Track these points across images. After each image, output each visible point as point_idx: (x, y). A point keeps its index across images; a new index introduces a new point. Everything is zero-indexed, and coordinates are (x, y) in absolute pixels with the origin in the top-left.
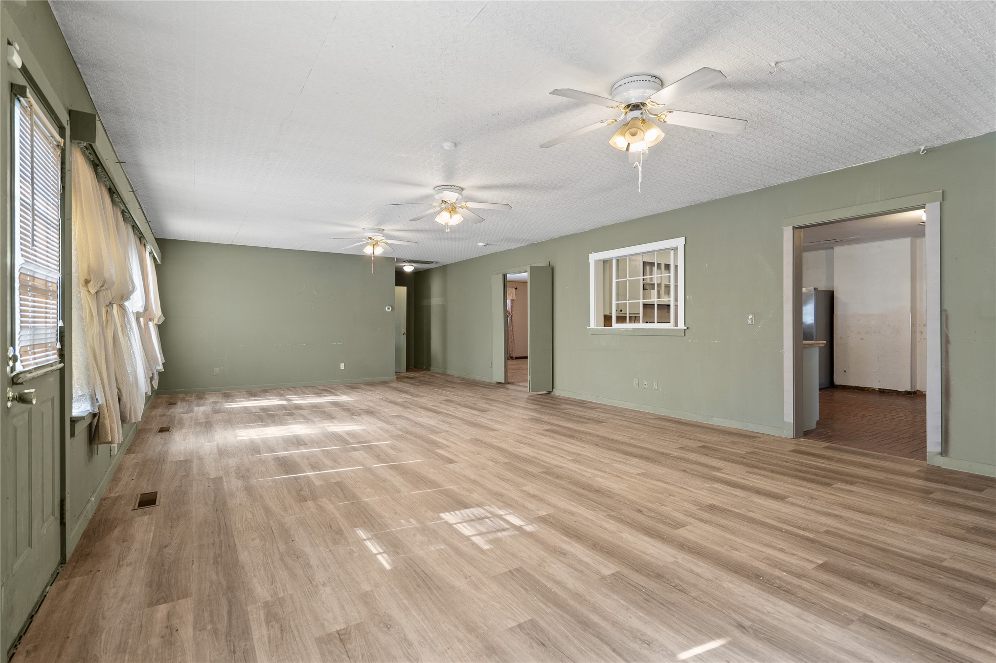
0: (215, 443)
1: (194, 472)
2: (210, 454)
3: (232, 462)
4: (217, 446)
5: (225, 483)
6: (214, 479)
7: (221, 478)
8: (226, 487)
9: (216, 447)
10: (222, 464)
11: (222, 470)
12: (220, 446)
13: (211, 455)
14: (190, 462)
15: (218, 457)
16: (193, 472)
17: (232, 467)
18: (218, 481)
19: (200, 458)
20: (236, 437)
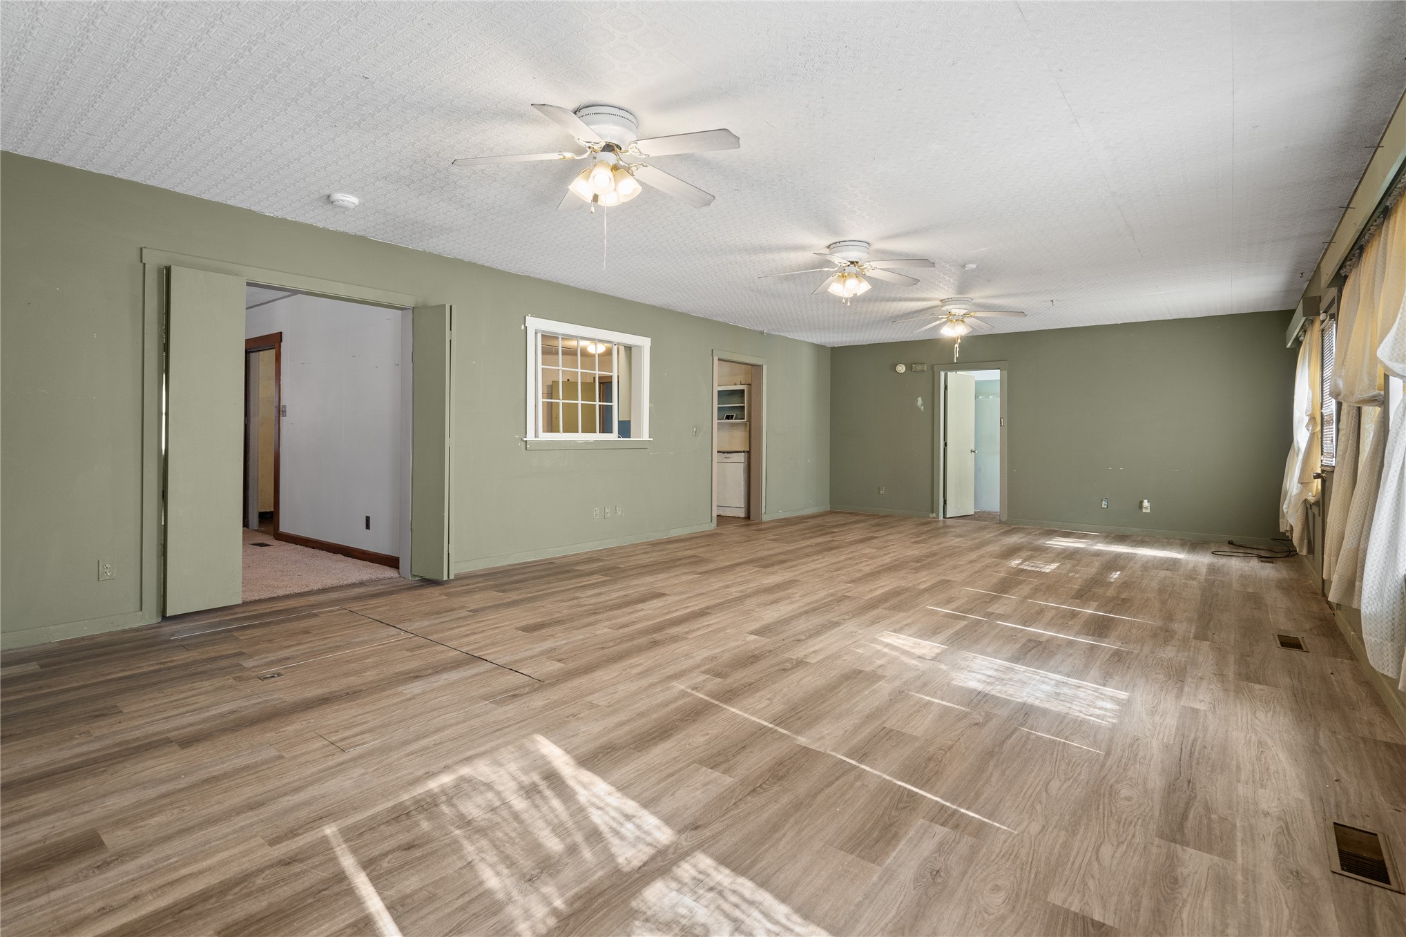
0: (1184, 702)
1: (1233, 656)
2: (1201, 678)
3: (1169, 653)
4: (1182, 691)
5: (1193, 631)
6: (1207, 640)
7: (1196, 638)
8: (1194, 627)
9: (1186, 689)
10: (1186, 654)
11: (1190, 647)
12: (1175, 691)
13: (1200, 675)
14: (1240, 675)
15: (1189, 667)
16: (1235, 658)
17: (1175, 646)
18: (1201, 636)
19: (1221, 676)
20: (1125, 705)
